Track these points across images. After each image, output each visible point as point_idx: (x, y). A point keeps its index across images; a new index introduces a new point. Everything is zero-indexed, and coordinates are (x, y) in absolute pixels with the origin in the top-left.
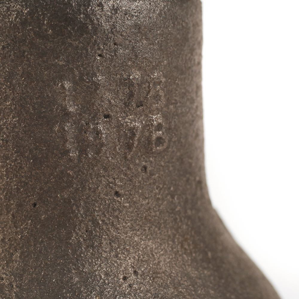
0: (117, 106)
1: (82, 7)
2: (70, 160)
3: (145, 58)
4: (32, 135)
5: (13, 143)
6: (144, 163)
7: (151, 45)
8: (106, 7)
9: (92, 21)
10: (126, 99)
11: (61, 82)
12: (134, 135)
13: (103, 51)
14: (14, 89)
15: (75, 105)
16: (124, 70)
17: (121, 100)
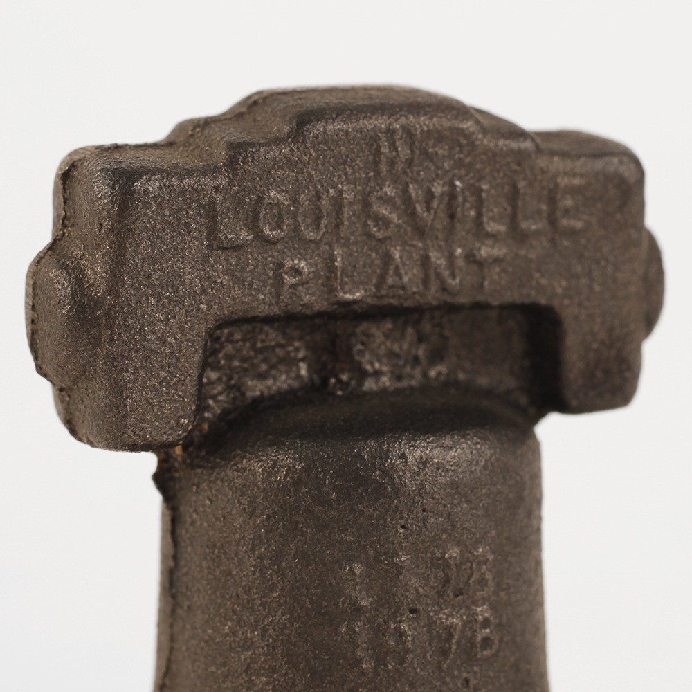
0: (427, 596)
1: (378, 460)
2: (363, 673)
3: (466, 528)
4: (309, 638)
5: (283, 650)
6: (465, 675)
7: (473, 509)
8: (410, 459)
9: (392, 479)
10: (440, 586)
11: (350, 565)
12: (451, 636)
13: (407, 520)
14: (283, 574)
15: (368, 597)
16: (436, 546)
17: (433, 588)
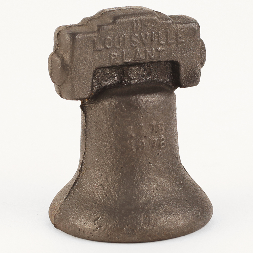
0: (148, 133)
1: (136, 101)
2: (134, 152)
3: (157, 117)
4: (120, 144)
5: (114, 147)
6: (158, 152)
7: (159, 112)
8: (144, 101)
9: (139, 105)
10: (152, 131)
11: (130, 126)
12: (154, 143)
13: (143, 115)
14: (114, 129)
15: (134, 134)
16: (150, 121)
17: (150, 131)
